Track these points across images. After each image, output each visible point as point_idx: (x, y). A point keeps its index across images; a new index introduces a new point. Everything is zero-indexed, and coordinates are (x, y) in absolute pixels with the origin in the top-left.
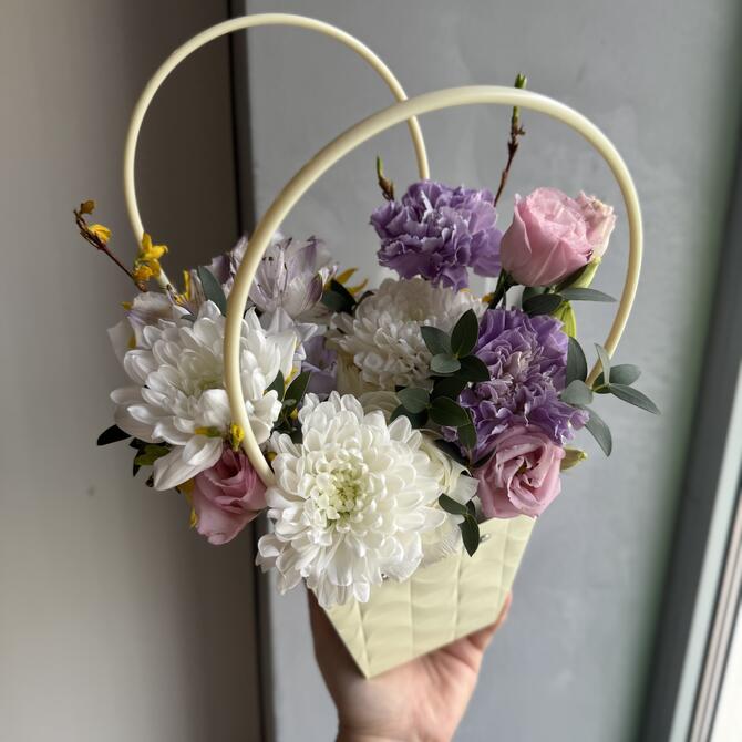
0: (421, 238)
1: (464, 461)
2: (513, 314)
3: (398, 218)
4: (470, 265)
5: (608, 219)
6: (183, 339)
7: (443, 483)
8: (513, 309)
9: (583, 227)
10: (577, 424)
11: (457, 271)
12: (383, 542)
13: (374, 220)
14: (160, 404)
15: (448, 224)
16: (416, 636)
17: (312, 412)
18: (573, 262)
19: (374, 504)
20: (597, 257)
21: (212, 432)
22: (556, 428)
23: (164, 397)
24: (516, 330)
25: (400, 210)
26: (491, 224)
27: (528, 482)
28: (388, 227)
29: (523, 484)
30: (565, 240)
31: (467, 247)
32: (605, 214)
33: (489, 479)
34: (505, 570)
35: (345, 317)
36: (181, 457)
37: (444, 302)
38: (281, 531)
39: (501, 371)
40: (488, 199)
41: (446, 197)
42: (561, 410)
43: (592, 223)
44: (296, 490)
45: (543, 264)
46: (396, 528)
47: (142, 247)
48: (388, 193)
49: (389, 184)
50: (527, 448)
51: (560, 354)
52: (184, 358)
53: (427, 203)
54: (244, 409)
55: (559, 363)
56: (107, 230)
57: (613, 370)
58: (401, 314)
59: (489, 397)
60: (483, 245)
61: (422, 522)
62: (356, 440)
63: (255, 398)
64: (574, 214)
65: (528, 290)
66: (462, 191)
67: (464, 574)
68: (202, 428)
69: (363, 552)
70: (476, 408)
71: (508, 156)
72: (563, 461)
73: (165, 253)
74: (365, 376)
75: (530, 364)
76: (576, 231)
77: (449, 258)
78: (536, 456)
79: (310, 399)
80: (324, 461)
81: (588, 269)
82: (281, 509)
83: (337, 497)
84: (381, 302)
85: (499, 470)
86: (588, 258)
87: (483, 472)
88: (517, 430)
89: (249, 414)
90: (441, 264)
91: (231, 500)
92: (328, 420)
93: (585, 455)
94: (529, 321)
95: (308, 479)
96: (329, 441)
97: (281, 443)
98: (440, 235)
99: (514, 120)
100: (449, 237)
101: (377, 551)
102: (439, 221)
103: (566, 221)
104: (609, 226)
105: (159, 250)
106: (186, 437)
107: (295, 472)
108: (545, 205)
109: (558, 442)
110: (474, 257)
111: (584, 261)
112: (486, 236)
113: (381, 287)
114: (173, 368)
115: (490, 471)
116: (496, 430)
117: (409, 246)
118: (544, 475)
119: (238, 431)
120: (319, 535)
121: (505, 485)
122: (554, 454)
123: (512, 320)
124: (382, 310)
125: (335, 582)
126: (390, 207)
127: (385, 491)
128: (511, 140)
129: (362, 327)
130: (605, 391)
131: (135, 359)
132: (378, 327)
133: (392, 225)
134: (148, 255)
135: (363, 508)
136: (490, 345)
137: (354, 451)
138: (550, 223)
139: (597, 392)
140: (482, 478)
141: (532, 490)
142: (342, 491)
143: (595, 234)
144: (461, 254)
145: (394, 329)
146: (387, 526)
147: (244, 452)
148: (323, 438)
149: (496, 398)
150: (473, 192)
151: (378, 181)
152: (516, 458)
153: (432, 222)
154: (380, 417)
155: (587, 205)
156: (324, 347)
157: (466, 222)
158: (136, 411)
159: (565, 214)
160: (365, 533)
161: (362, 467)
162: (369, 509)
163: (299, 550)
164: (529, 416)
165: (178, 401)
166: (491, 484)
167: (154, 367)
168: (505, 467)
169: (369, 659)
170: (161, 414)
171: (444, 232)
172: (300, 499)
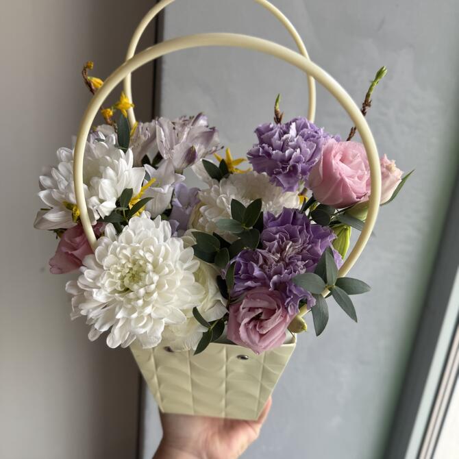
0: (273, 150)
3: (269, 133)
13: (258, 130)
16: (195, 400)
21: (69, 206)
22: (288, 300)
24: (296, 227)
25: (274, 129)
28: (262, 137)
38: (81, 280)
41: (307, 131)
44: (102, 262)
48: (278, 119)
49: (281, 114)
50: (265, 304)
67: (229, 376)
68: (65, 202)
77: (284, 168)
82: (88, 269)
85: (242, 311)
93: (307, 328)
95: (109, 259)
98: (285, 152)
99: (368, 95)
107: (107, 251)
109: (286, 310)
110: (305, 174)
115: (237, 309)
116: (249, 283)
117: (264, 152)
119: (75, 210)
123: (298, 220)
126: (270, 125)
133: (265, 136)
134: (121, 106)
136: (274, 229)
146: (143, 308)
152: (258, 308)
153: (287, 143)
161: (148, 266)
162: (139, 292)
164: (275, 284)
171: (289, 151)
172: (101, 267)
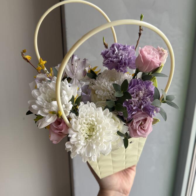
0: (114, 59)
1: (125, 121)
2: (139, 80)
3: (108, 53)
4: (128, 66)
5: (166, 54)
6: (48, 87)
7: (118, 127)
8: (139, 78)
9: (158, 56)
10: (157, 112)
11: (124, 68)
12: (100, 145)
13: (102, 54)
14: (40, 104)
15: (122, 55)
17: (82, 108)
18: (155, 66)
19: (98, 134)
20: (163, 65)
21: (53, 113)
22: (151, 113)
24: (140, 85)
25: (109, 51)
26: (134, 55)
27: (142, 128)
30: (153, 60)
31: (127, 61)
33: (132, 127)
34: (139, 151)
35: (93, 80)
36: (45, 120)
37: (120, 76)
38: (72, 141)
39: (135, 97)
40: (133, 48)
41: (121, 47)
42: (152, 107)
43: (161, 55)
44: (76, 129)
45: (147, 66)
46: (104, 140)
47: (40, 61)
48: (106, 47)
49: (106, 44)
50: (142, 118)
51: (152, 92)
52: (48, 92)
53: (116, 49)
54: (62, 108)
55: (152, 94)
56: (30, 57)
57: (167, 96)
58: (109, 79)
59: (132, 104)
60: (132, 60)
61: (112, 139)
62: (94, 115)
63: (66, 104)
64: (156, 53)
65: (143, 74)
66: (126, 46)
67: (126, 152)
68: (51, 112)
69: (94, 147)
70: (128, 106)
71: (139, 37)
72: (153, 122)
74: (98, 97)
75: (143, 94)
76: (156, 58)
77: (122, 64)
78: (145, 120)
79: (82, 103)
80: (84, 121)
81: (160, 68)
82: (72, 134)
83: (88, 131)
84: (103, 76)
85: (134, 124)
86: (160, 65)
87: (130, 124)
88: (139, 113)
89: (64, 108)
90: (119, 66)
91: (59, 131)
92: (86, 109)
93: (159, 120)
94: (143, 82)
95: (79, 126)
96: (86, 115)
97: (73, 116)
98: (119, 58)
99: (140, 27)
100: (122, 59)
101: (99, 147)
102: (119, 54)
103: (153, 55)
104: (166, 56)
105: (44, 62)
106: (47, 114)
107: (76, 124)
108: (148, 50)
109: (151, 117)
110: (129, 64)
111: (158, 66)
112: (132, 58)
113: (104, 72)
114: (45, 95)
115: (132, 124)
116: (134, 113)
117: (111, 61)
118: (147, 126)
119: (60, 113)
120: (82, 143)
121: (136, 128)
122: (150, 120)
123: (138, 82)
124: (103, 78)
125: (87, 156)
126: (106, 50)
127: (101, 130)
128: (139, 32)
129: (98, 83)
130: (165, 102)
131: (35, 92)
132: (102, 83)
133: (106, 55)
134: (41, 63)
135: (95, 134)
136: (132, 89)
137: (93, 118)
138: (149, 55)
139: (163, 102)
140: (130, 126)
141: (144, 130)
142: (90, 129)
143: (162, 58)
144: (125, 63)
145: (106, 83)
146: (101, 140)
147: (62, 118)
148: (84, 115)
149: (134, 104)
150: (129, 46)
151: (103, 43)
152: (139, 121)
153: (117, 54)
154: (101, 109)
155: (160, 50)
156: (88, 88)
157: (127, 55)
158: (34, 107)
159: (153, 53)
160: (95, 142)
161: (95, 123)
162: (97, 135)
163: (77, 146)
164: (143, 109)
165: (45, 104)
167: (40, 94)
168: (136, 123)
169: (101, 174)
170: (40, 107)
171: (120, 57)
172: (77, 132)
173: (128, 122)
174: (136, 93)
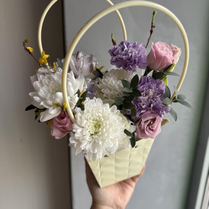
0: (123, 56)
1: (132, 121)
2: (149, 78)
3: (117, 50)
4: (137, 65)
5: (179, 52)
6: (51, 79)
7: (125, 126)
8: (149, 76)
9: (172, 53)
10: (167, 111)
11: (134, 67)
12: (107, 141)
13: (110, 51)
14: (43, 96)
15: (131, 52)
16: (116, 176)
17: (88, 102)
18: (168, 63)
19: (104, 130)
20: (175, 63)
23: (44, 94)
24: (150, 83)
25: (117, 48)
26: (144, 53)
27: (151, 128)
28: (114, 53)
29: (150, 129)
30: (166, 56)
31: (137, 59)
32: (178, 50)
33: (139, 126)
35: (99, 79)
36: (48, 112)
37: (129, 75)
39: (145, 95)
40: (144, 46)
42: (162, 107)
43: (174, 53)
44: (82, 124)
45: (159, 63)
46: (111, 137)
48: (114, 43)
49: (115, 41)
50: (151, 117)
51: (163, 91)
52: (51, 84)
53: (126, 46)
54: (68, 99)
55: (162, 93)
56: (32, 49)
57: (178, 96)
58: (116, 78)
59: (141, 102)
60: (142, 59)
61: (119, 136)
62: (100, 111)
63: (71, 96)
64: (169, 49)
65: (154, 72)
66: (136, 43)
68: (55, 104)
69: (100, 143)
70: (137, 105)
71: (150, 34)
72: (162, 122)
73: (48, 57)
74: (104, 95)
75: (154, 93)
76: (169, 54)
78: (154, 120)
79: (87, 99)
80: (90, 116)
81: (172, 66)
82: (77, 129)
83: (94, 127)
84: (110, 75)
85: (143, 124)
86: (173, 62)
87: (138, 124)
88: (149, 112)
89: (69, 100)
90: (129, 63)
92: (92, 104)
93: (169, 121)
94: (154, 81)
95: (85, 122)
96: (92, 110)
97: (78, 110)
98: (129, 55)
99: (152, 23)
100: (131, 56)
101: (105, 144)
102: (129, 51)
103: (166, 51)
104: (179, 54)
105: (47, 56)
106: (50, 106)
107: (82, 119)
108: (161, 46)
109: (161, 116)
110: (138, 62)
111: (171, 62)
112: (142, 56)
113: (111, 71)
114: (47, 87)
115: (140, 124)
116: (142, 111)
117: (119, 58)
118: (156, 126)
119: (65, 105)
120: (88, 138)
121: (144, 128)
122: (159, 120)
123: (149, 80)
124: (110, 77)
125: (92, 152)
126: (115, 47)
127: (108, 126)
128: (151, 29)
129: (104, 81)
130: (176, 101)
131: (37, 84)
132: (109, 81)
133: (115, 52)
134: (44, 57)
135: (101, 131)
136: (142, 87)
137: (100, 114)
138: (162, 51)
139: (174, 102)
141: (152, 130)
142: (95, 126)
143: (175, 56)
144: (135, 61)
145: (114, 82)
146: (108, 136)
147: (67, 112)
148: (90, 110)
149: (143, 102)
150: (140, 44)
151: (112, 40)
152: (148, 121)
153: (127, 52)
154: (108, 105)
155: (173, 47)
156: (93, 87)
157: (137, 52)
158: (36, 98)
159: (166, 49)
160: (101, 138)
161: (101, 119)
163: (82, 142)
165: (48, 96)
166: (140, 128)
167: (42, 86)
168: (144, 123)
169: (102, 182)
170: (43, 99)
171: (130, 54)
173: (136, 121)
174: (145, 91)
